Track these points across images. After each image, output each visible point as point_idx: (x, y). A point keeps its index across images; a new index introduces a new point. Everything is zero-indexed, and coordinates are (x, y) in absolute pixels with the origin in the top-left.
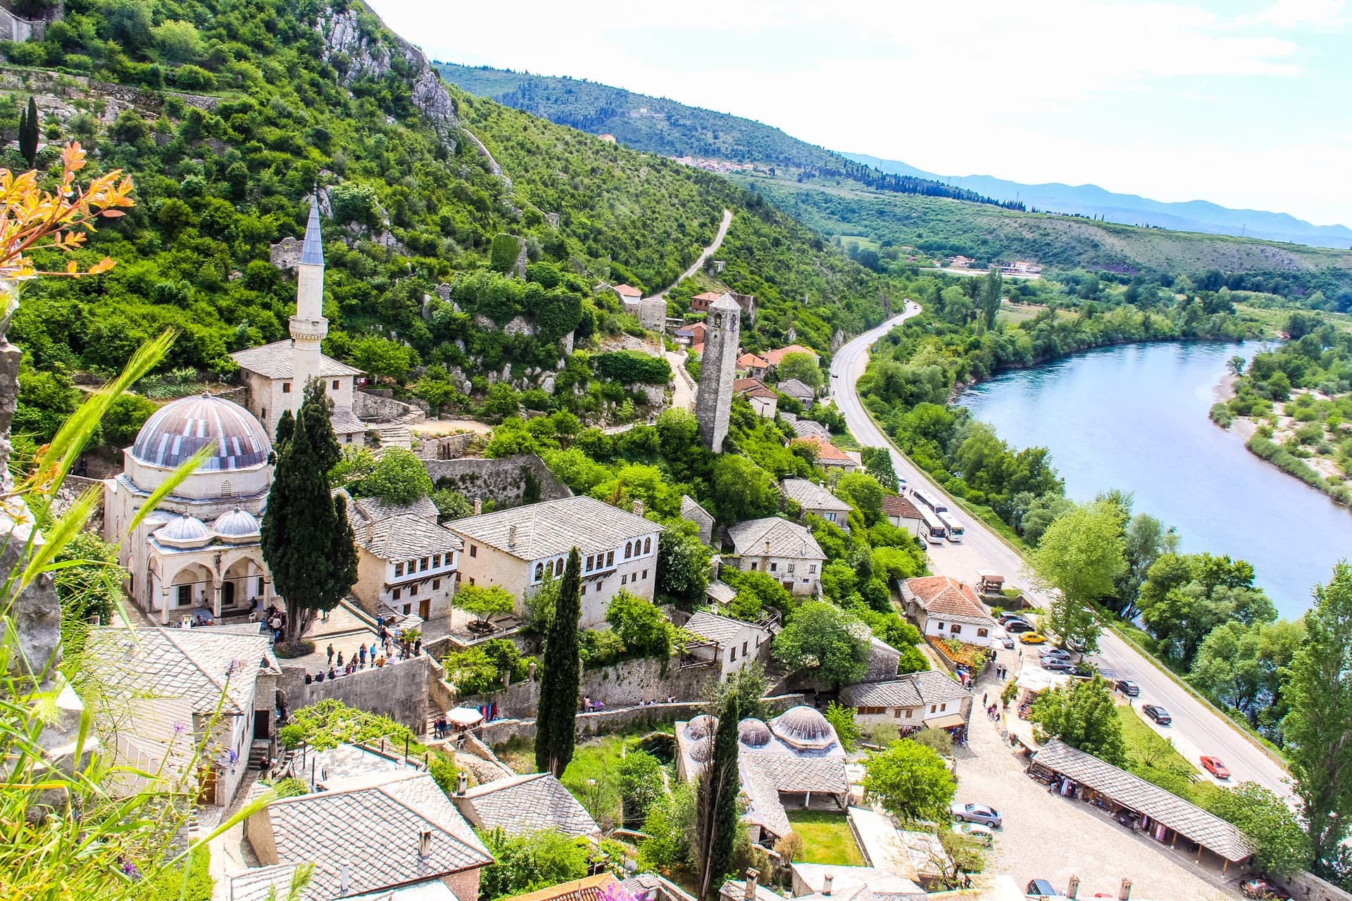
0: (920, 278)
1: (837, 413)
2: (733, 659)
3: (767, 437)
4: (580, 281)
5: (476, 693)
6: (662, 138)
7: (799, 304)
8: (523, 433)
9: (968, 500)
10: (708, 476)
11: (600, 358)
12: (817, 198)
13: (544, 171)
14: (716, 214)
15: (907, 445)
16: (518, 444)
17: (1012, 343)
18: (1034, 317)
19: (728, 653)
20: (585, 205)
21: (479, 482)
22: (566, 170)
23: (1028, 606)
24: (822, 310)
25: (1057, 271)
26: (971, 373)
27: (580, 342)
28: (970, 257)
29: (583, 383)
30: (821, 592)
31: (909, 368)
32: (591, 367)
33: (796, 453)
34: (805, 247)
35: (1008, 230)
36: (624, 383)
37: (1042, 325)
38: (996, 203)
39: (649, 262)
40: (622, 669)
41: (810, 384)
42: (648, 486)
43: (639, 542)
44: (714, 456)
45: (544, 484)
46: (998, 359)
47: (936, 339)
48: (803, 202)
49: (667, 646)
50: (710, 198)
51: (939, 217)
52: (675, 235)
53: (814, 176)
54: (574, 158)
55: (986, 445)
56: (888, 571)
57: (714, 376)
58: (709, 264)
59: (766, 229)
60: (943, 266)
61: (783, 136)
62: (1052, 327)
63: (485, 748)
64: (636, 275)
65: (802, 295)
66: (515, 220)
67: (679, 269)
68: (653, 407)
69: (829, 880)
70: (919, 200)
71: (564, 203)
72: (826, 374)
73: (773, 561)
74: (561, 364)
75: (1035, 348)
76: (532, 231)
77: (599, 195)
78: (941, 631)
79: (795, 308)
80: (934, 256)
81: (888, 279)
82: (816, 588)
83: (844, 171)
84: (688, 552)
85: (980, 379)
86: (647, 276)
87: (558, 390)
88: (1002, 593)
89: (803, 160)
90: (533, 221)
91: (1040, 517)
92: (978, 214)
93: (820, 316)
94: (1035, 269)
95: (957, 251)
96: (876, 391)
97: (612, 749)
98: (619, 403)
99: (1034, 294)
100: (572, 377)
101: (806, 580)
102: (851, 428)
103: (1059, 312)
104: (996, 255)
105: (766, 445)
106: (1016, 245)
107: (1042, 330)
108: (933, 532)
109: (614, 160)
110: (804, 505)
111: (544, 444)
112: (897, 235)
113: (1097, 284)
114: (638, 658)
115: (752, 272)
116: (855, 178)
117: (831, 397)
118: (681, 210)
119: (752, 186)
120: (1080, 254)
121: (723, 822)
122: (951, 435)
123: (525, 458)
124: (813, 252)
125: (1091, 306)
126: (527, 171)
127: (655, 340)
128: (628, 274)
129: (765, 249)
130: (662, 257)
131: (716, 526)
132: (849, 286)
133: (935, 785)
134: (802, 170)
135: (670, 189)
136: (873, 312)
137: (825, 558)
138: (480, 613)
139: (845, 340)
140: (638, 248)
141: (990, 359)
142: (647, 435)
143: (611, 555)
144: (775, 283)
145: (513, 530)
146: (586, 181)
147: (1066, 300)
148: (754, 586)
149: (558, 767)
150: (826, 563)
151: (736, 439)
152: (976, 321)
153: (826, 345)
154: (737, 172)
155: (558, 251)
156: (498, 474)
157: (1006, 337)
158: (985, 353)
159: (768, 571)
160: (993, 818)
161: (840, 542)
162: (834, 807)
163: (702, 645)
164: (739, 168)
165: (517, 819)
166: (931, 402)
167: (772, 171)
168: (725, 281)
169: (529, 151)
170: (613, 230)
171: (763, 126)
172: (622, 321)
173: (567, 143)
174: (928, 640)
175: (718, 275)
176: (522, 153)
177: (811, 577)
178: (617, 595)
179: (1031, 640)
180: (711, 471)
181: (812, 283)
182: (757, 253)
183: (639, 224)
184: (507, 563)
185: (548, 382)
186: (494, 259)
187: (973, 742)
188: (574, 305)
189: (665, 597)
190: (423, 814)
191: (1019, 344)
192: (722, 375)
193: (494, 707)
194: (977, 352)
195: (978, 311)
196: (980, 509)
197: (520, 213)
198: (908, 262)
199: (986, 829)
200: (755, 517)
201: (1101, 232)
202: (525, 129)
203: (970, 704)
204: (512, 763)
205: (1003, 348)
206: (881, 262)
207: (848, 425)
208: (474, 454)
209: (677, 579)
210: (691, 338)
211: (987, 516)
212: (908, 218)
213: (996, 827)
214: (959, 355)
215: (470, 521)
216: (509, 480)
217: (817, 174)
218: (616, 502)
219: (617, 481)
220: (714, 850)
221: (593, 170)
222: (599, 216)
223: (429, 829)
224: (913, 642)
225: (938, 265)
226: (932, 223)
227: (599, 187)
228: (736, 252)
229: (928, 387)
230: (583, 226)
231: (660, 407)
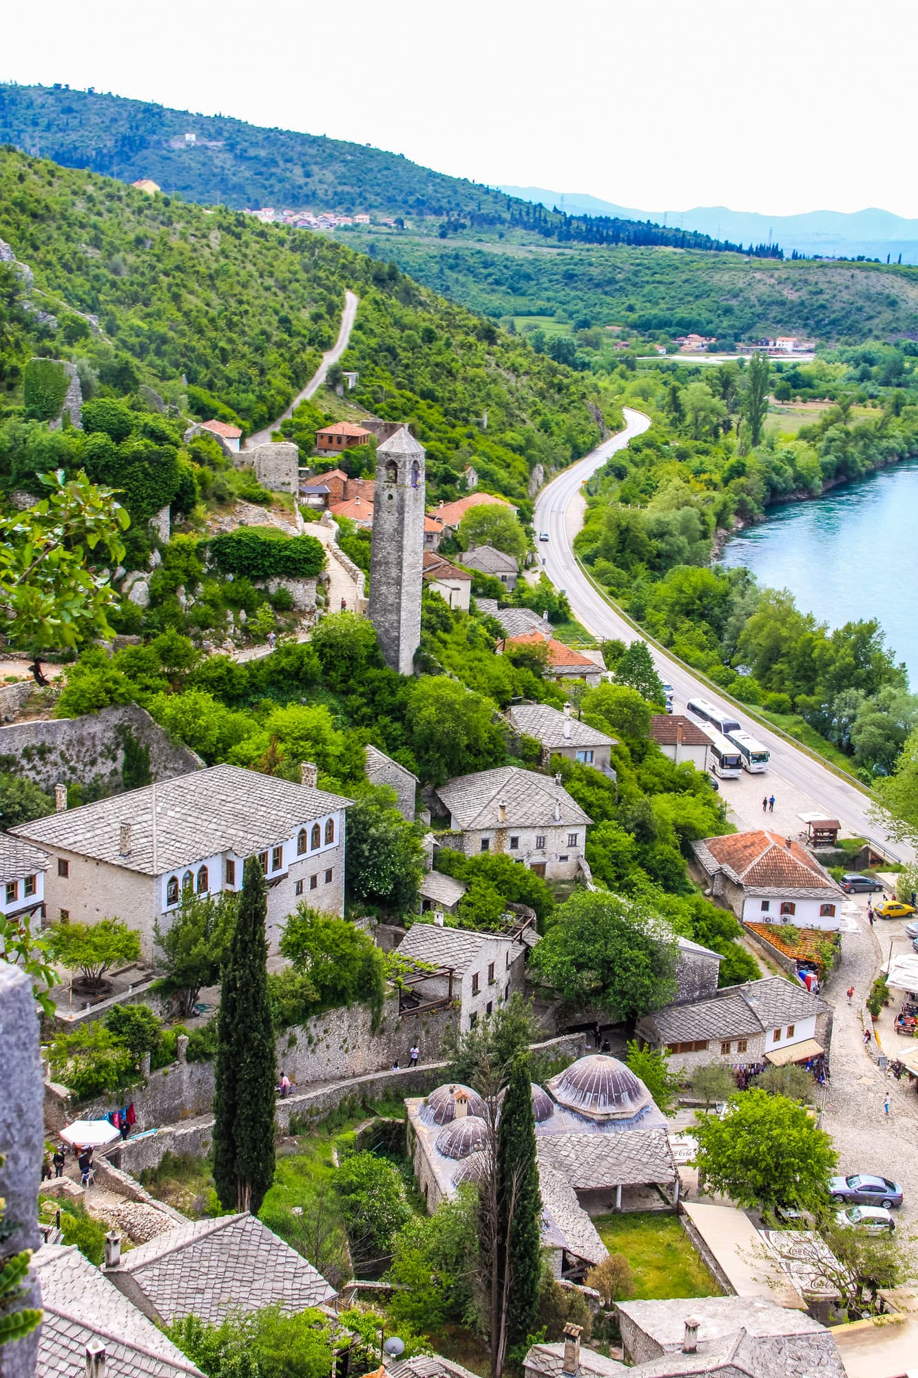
0: (639, 372)
1: (556, 591)
2: (476, 992)
3: (471, 642)
4: (163, 425)
5: (100, 1093)
6: (223, 180)
7: (475, 430)
8: (114, 673)
9: (767, 708)
10: (399, 712)
11: (214, 543)
12: (471, 261)
13: (62, 246)
14: (335, 298)
15: (665, 632)
16: (108, 691)
17: (791, 462)
18: (819, 422)
19: (467, 982)
20: (135, 299)
21: (52, 757)
22: (96, 243)
23: (879, 862)
24: (509, 436)
25: (839, 347)
26: (737, 513)
27: (177, 522)
28: (707, 335)
29: (191, 586)
30: (588, 874)
31: (650, 513)
32: (202, 560)
33: (516, 662)
34: (472, 339)
35: (762, 289)
36: (255, 579)
37: (832, 432)
38: (739, 250)
39: (245, 381)
40: (315, 1027)
41: (510, 551)
42: (314, 737)
43: (317, 827)
44: (404, 681)
45: (154, 749)
46: (773, 489)
47: (679, 465)
48: (451, 268)
49: (378, 984)
50: (322, 274)
51: (658, 277)
52: (278, 336)
53: (463, 226)
54: (104, 222)
55: (784, 622)
56: (677, 830)
57: (392, 558)
58: (335, 378)
59: (410, 315)
60: (671, 351)
61: (410, 167)
62: (847, 434)
63: (129, 1181)
64: (228, 404)
65: (477, 414)
66: (46, 333)
67: (290, 390)
68: (302, 613)
69: (692, 1328)
70: (625, 254)
71: (101, 297)
72: (529, 533)
73: (513, 834)
74: (155, 558)
75: (824, 468)
76: (76, 350)
77: (154, 280)
78: (766, 914)
79: (470, 436)
80: (654, 338)
81: (594, 380)
82: (580, 868)
83: (507, 216)
84: (391, 835)
85: (751, 523)
86: (245, 405)
87: (155, 600)
88: (838, 846)
89: (444, 203)
90: (76, 332)
91: (879, 726)
92: (714, 268)
93: (507, 445)
94: (806, 346)
95: (688, 327)
96: (606, 552)
97: (318, 1155)
98: (250, 611)
99: (810, 386)
100: (174, 578)
101: (564, 858)
102: (578, 614)
103: (855, 410)
104: (747, 328)
105: (471, 654)
106: (774, 312)
107: (832, 440)
108: (724, 761)
109: (169, 222)
110: (547, 743)
111: (147, 688)
112: (597, 309)
113: (902, 360)
114: (336, 1006)
115: (400, 386)
116: (526, 226)
117: (539, 568)
118: (281, 295)
119: (372, 248)
120: (870, 318)
121: (522, 1258)
122: (728, 611)
123: (120, 712)
124: (483, 346)
125: (898, 397)
126: (36, 248)
127: (287, 507)
128: (216, 404)
129: (414, 348)
130: (262, 372)
131: (419, 786)
132: (542, 395)
133: (807, 1156)
134: (445, 219)
135: (260, 264)
136: (583, 432)
137: (590, 822)
138: (88, 963)
139: (547, 478)
140: (224, 361)
141: (761, 490)
142: (300, 658)
143: (278, 852)
144: (435, 399)
145: (125, 829)
146: (131, 259)
147: (856, 390)
148: (492, 875)
149: (252, 1198)
150: (590, 828)
151: (432, 650)
152: (732, 433)
153: (522, 489)
154: (346, 229)
155: (121, 379)
156: (81, 742)
157: (781, 455)
158: (753, 481)
159: (507, 850)
160: (889, 1193)
161: (607, 794)
162: (658, 1205)
163: (428, 975)
164: (348, 222)
165: (208, 1295)
166: (687, 562)
167: (400, 222)
168: (361, 402)
169: (34, 215)
170: (183, 335)
171: (377, 153)
172: (234, 482)
173: (90, 199)
174: (749, 929)
175: (349, 394)
176: (24, 218)
177: (570, 853)
178: (295, 913)
179: (892, 913)
180: (403, 705)
181: (489, 395)
182: (402, 354)
183: (222, 323)
184: (121, 882)
185: (139, 589)
186: (30, 400)
187: (839, 1081)
188: (165, 464)
189: (360, 906)
190: (85, 1321)
191: (800, 463)
192: (406, 555)
193: (130, 1111)
194: (742, 480)
195: (734, 418)
196: (787, 720)
197: (52, 322)
198: (617, 350)
199: (883, 1213)
200: (476, 769)
201: (899, 282)
202: (21, 178)
203: (830, 1023)
204: (171, 1198)
205: (777, 471)
206: (578, 354)
207: (573, 611)
208: (38, 712)
209: (378, 878)
210: (325, 496)
211: (798, 730)
212: (611, 281)
213: (895, 1205)
214: (715, 487)
215: (52, 821)
216: (99, 749)
217: (468, 222)
218: (270, 768)
219: (266, 735)
220: (510, 1301)
221: (139, 241)
222: (159, 315)
223: (99, 1345)
224: (729, 934)
225: (662, 351)
226: (647, 288)
227: (153, 268)
228: (372, 355)
229: (682, 540)
230: (138, 332)
231: (312, 612)
